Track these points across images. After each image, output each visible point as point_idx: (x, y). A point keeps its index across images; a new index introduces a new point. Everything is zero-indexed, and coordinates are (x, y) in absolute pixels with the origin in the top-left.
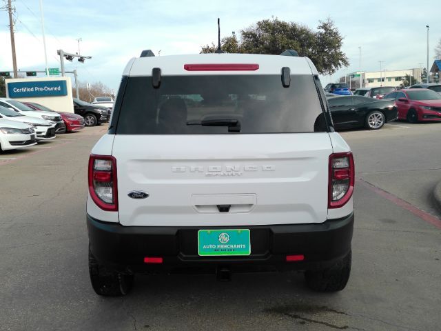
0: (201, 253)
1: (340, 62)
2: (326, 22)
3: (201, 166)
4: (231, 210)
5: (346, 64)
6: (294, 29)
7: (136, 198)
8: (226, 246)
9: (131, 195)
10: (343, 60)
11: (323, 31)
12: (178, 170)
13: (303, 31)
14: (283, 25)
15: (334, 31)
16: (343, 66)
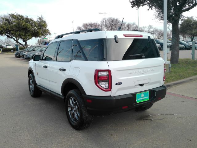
0: (137, 102)
1: (48, 33)
2: (41, 17)
3: (137, 71)
4: (144, 85)
5: (50, 34)
6: (27, 19)
7: (118, 85)
8: (143, 98)
9: (116, 84)
10: (49, 33)
11: (39, 20)
12: (131, 73)
13: (31, 20)
14: (22, 17)
15: (44, 21)
16: (49, 35)
